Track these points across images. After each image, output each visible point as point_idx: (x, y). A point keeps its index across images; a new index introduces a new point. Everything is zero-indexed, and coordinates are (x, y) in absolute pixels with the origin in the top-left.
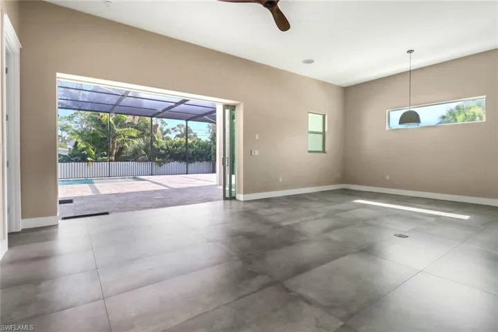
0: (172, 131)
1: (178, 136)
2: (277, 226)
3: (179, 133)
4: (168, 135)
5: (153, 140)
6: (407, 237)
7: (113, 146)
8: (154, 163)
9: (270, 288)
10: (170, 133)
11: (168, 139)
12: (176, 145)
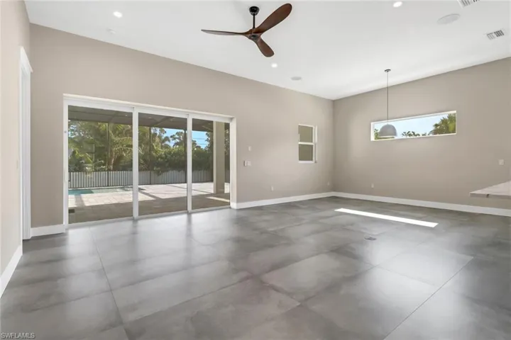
0: (171, 139)
1: (176, 144)
2: (263, 232)
3: (178, 141)
4: (167, 143)
5: (152, 148)
6: (375, 239)
7: (112, 155)
8: (152, 172)
9: (248, 281)
10: (169, 141)
11: (167, 147)
12: (175, 154)
